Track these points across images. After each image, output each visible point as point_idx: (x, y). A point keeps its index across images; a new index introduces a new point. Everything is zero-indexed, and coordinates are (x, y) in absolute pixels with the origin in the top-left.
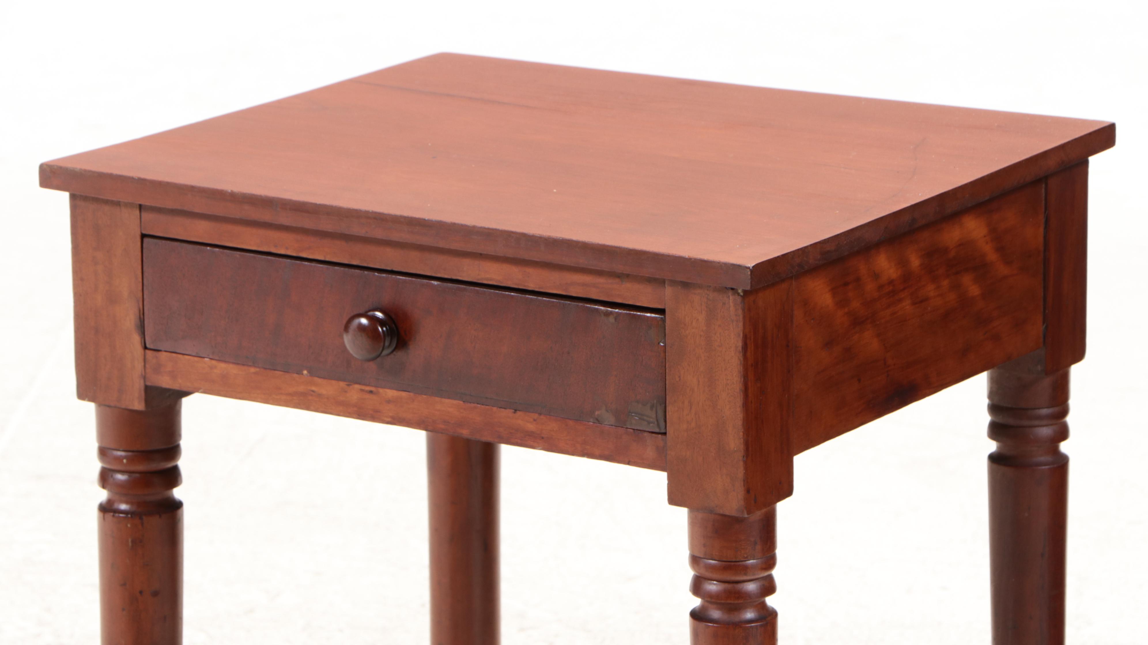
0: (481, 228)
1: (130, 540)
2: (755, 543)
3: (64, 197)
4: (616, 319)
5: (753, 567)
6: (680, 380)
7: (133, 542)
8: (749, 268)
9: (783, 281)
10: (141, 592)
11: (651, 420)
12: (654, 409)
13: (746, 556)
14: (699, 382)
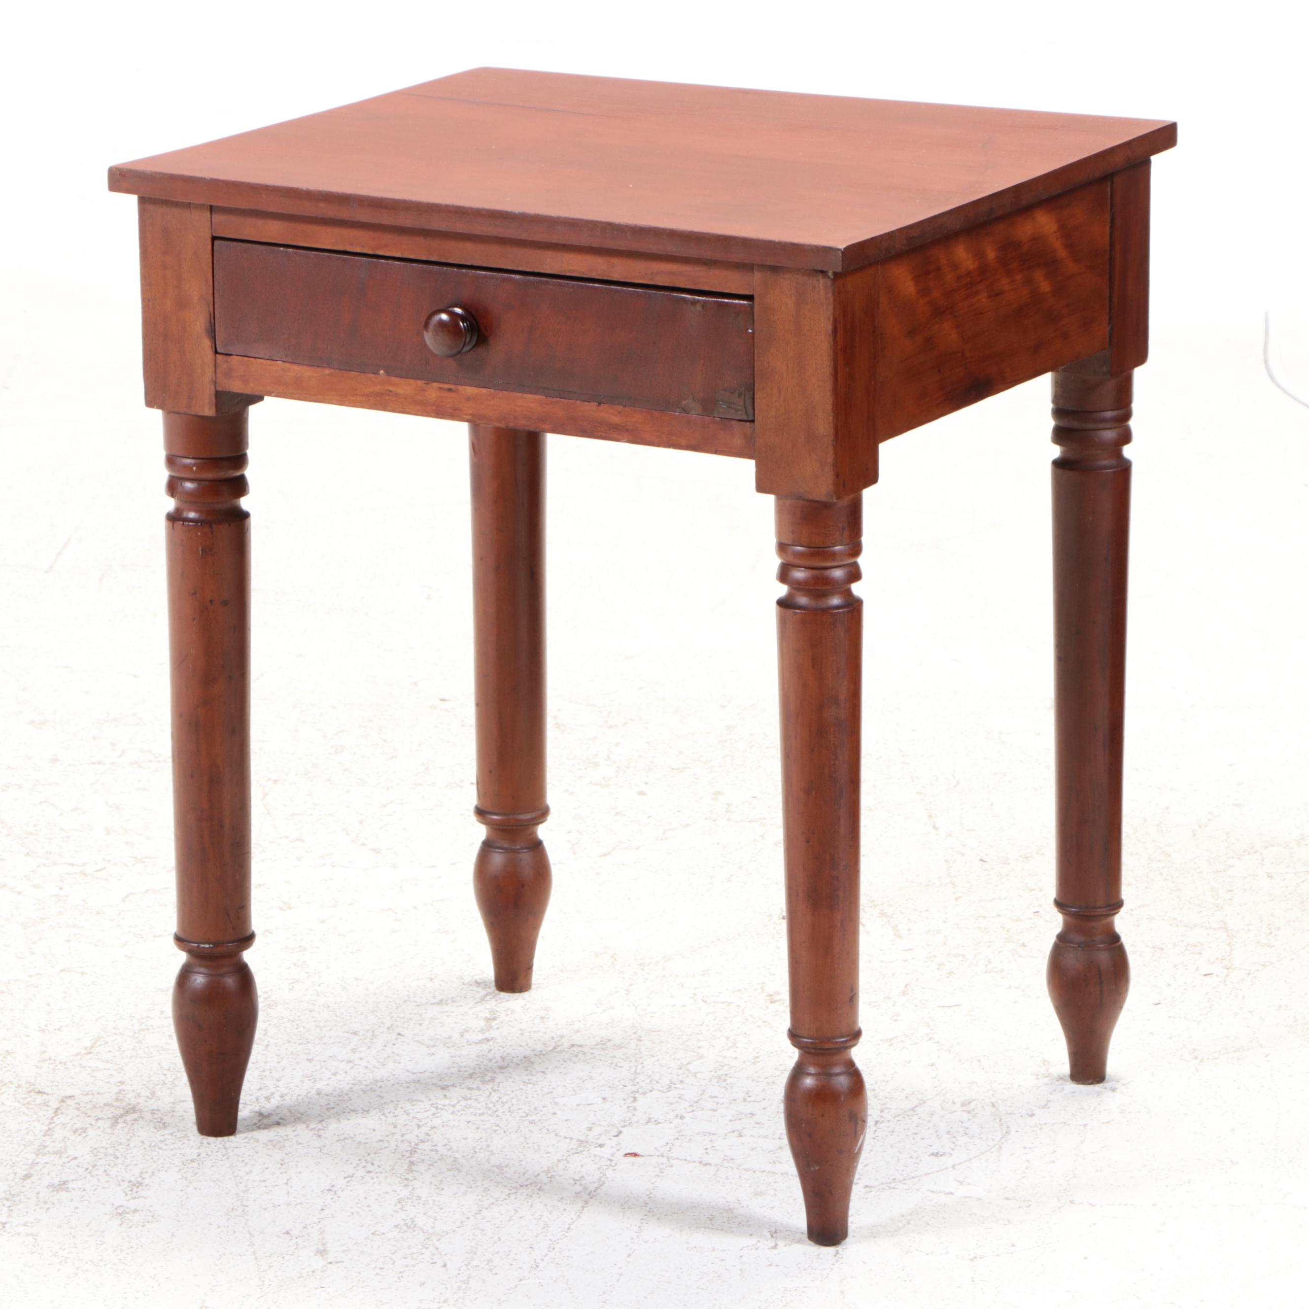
0: (566, 218)
1: (200, 549)
2: (843, 529)
3: (132, 200)
4: (703, 307)
5: (841, 553)
6: (769, 366)
7: (202, 550)
8: (839, 250)
9: (870, 265)
10: (211, 601)
11: (739, 407)
12: (742, 397)
13: (834, 541)
14: (788, 367)
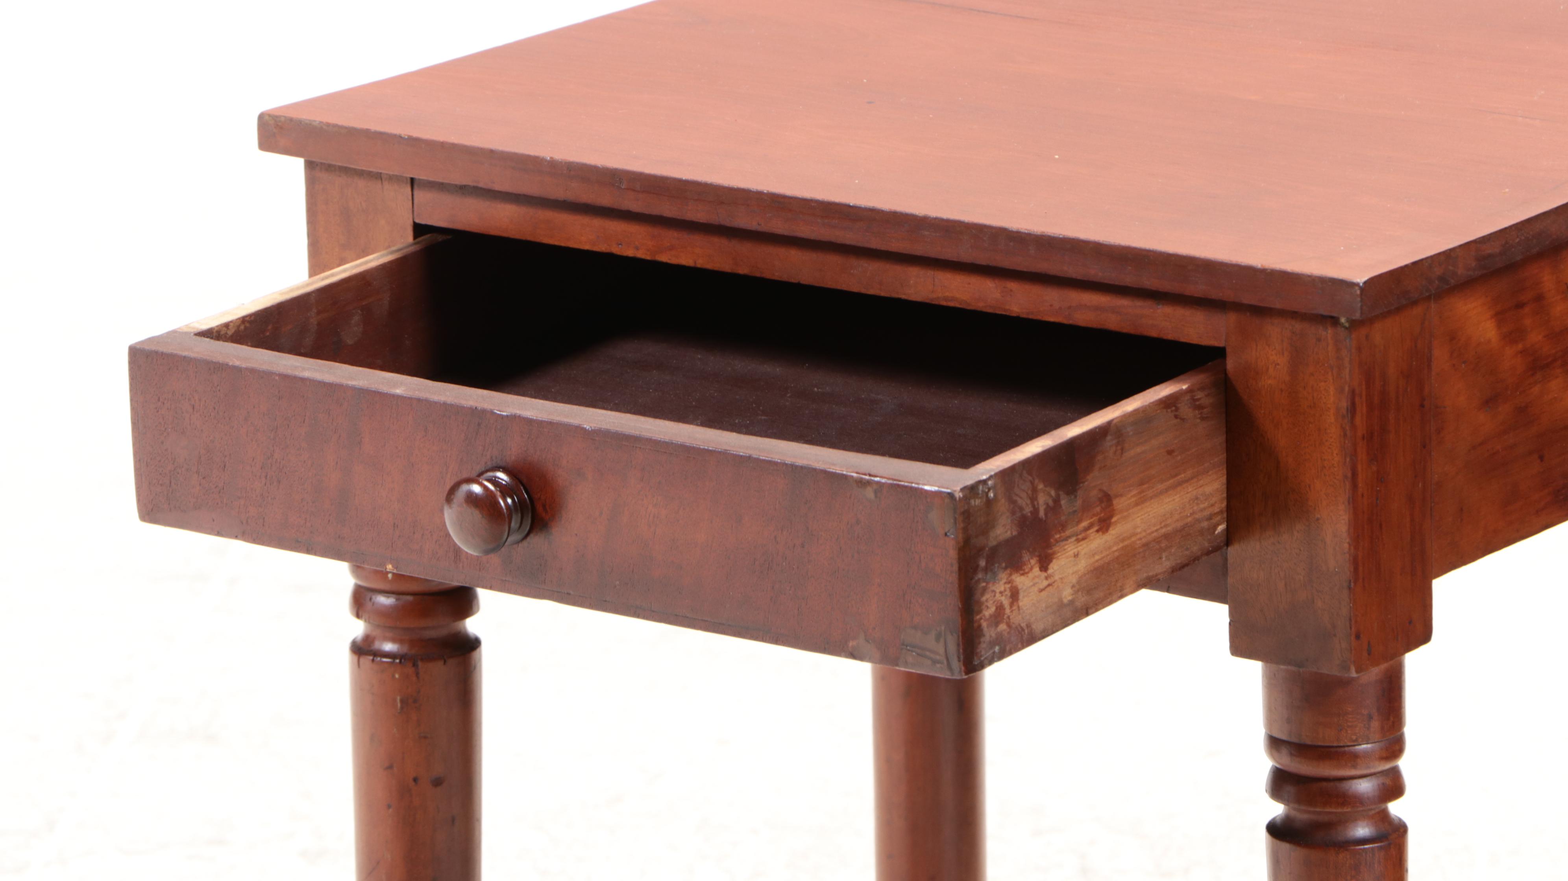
0: (936, 219)
1: (398, 698)
2: (1370, 717)
3: (295, 166)
5: (1366, 755)
7: (402, 701)
8: (1357, 284)
9: (1414, 303)
10: (415, 780)
13: (1354, 737)
